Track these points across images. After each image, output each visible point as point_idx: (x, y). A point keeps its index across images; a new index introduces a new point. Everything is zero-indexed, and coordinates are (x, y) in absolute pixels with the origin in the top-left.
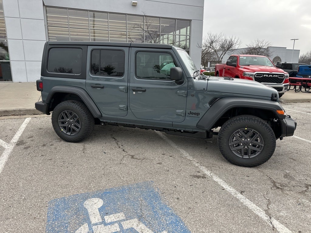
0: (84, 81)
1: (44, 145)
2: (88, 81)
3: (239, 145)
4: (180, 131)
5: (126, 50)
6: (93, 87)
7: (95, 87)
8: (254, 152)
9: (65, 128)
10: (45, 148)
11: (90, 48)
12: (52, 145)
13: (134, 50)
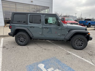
0: (27, 25)
1: (13, 47)
2: (28, 25)
3: (77, 44)
4: (58, 40)
5: (42, 15)
6: (30, 27)
7: (31, 27)
8: (81, 45)
9: (20, 41)
10: (14, 48)
11: (29, 15)
12: (16, 47)
13: (44, 15)
